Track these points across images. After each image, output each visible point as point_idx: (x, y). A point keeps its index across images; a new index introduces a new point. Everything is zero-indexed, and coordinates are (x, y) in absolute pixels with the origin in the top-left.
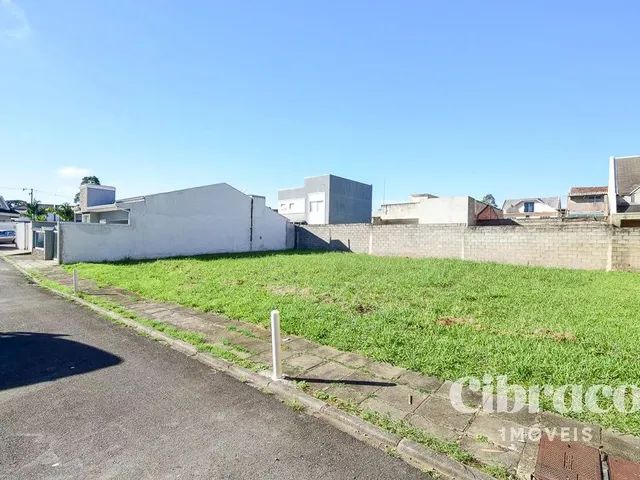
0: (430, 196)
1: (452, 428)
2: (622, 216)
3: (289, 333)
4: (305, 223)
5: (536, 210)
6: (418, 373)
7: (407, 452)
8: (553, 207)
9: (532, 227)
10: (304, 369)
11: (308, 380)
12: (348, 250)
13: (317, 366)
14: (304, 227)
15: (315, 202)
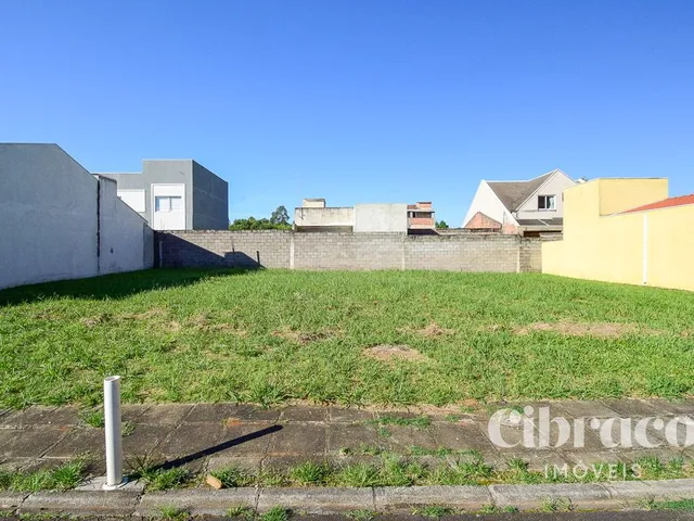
2: (523, 228)
12: (258, 267)
14: (175, 234)
15: (166, 197)
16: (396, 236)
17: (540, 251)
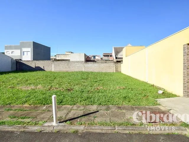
0: (72, 53)
1: (122, 118)
2: (116, 60)
3: (44, 105)
4: (21, 60)
5: (96, 58)
6: (101, 106)
7: (119, 130)
8: (99, 57)
9: (100, 62)
10: (64, 116)
11: (70, 120)
12: (44, 70)
13: (68, 113)
14: (21, 61)
15: (26, 52)
16: (81, 62)
17: (121, 66)
